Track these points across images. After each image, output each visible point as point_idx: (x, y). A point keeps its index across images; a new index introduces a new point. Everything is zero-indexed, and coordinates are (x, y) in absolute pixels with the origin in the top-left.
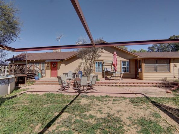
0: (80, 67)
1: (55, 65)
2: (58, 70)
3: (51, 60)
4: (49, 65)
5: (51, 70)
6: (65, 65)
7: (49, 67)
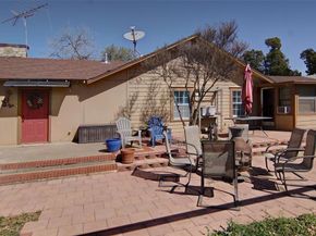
0: (132, 104)
1: (40, 101)
2: (52, 118)
3: (26, 80)
4: (15, 100)
5: (23, 118)
6: (81, 100)
7: (11, 106)
